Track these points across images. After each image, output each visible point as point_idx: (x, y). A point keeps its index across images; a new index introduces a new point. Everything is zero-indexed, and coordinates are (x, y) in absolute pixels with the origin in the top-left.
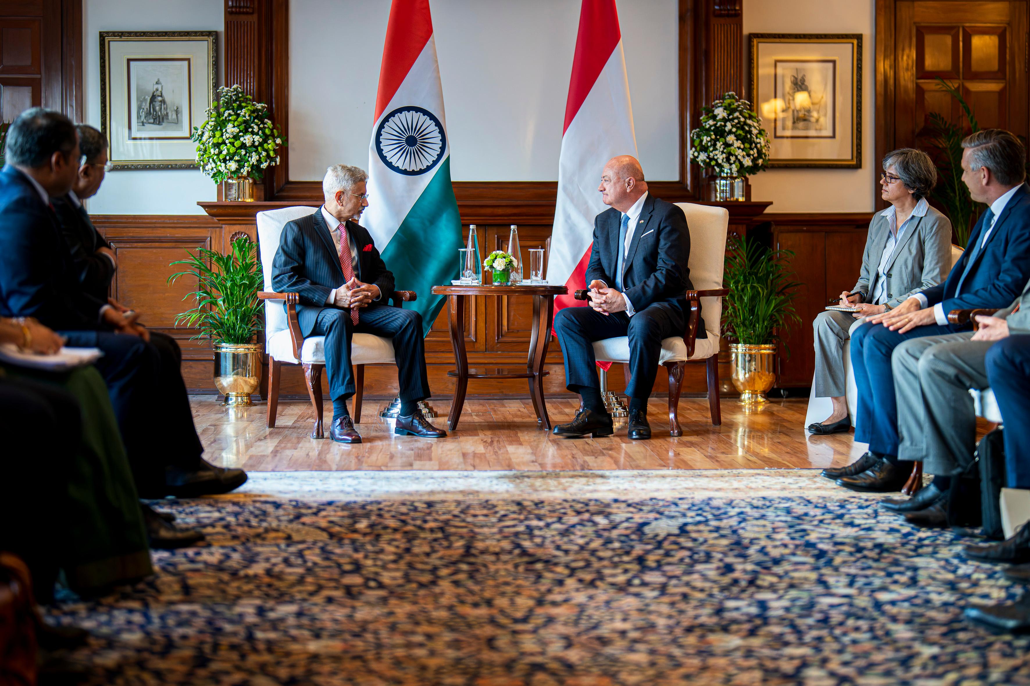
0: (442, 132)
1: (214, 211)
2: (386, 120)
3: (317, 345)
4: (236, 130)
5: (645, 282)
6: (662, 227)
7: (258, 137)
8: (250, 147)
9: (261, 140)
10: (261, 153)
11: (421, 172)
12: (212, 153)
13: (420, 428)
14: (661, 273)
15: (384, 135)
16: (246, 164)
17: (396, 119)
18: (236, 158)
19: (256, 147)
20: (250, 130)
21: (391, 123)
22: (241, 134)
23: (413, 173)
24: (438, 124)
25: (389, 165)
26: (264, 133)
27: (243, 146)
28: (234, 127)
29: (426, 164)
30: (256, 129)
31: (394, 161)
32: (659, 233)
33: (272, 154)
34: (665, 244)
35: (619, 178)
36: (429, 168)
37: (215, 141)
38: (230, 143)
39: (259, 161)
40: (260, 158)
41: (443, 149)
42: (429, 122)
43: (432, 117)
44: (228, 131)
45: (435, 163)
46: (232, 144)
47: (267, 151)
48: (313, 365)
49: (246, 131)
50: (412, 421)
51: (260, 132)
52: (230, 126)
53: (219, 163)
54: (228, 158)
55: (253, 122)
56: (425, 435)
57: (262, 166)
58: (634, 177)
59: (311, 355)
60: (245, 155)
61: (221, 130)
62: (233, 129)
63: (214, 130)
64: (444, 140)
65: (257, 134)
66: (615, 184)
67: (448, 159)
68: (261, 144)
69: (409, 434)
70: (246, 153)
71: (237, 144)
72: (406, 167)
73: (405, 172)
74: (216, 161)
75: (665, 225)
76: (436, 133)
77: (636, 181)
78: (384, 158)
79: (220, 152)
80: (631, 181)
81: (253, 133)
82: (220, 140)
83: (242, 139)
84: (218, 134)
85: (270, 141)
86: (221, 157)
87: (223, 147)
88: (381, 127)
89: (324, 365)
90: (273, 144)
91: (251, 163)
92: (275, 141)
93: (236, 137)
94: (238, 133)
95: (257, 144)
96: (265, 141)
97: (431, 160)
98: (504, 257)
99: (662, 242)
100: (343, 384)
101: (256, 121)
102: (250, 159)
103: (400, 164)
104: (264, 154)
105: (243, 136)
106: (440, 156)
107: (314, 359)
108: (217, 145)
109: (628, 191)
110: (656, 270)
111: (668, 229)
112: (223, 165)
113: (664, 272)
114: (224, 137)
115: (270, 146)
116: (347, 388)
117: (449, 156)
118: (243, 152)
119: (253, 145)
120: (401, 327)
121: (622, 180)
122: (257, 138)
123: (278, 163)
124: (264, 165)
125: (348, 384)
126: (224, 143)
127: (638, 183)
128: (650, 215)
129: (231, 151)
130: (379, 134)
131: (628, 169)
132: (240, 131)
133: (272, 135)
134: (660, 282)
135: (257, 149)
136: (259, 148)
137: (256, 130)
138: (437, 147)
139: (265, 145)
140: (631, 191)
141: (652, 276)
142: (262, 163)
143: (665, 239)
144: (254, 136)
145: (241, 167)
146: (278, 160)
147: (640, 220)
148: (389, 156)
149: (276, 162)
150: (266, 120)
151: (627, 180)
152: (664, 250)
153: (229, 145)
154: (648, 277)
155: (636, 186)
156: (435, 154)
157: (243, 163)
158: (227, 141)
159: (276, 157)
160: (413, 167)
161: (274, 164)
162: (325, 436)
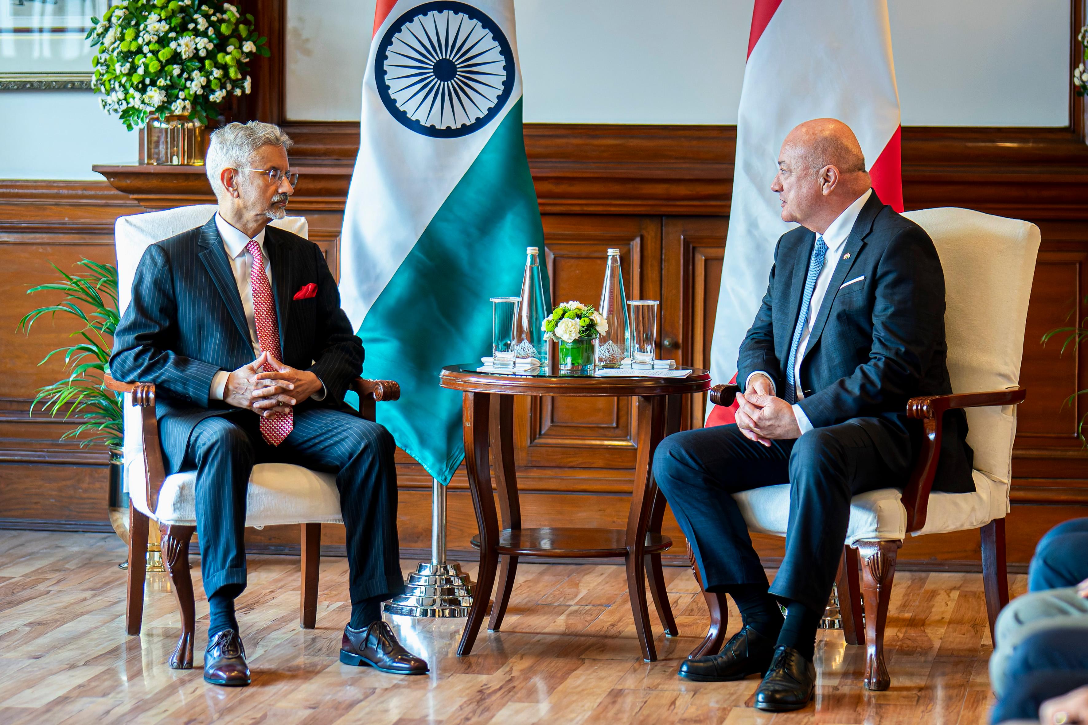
0: (507, 51)
1: (127, 182)
2: (396, 28)
3: (182, 488)
4: (164, 27)
5: (842, 384)
6: (880, 272)
7: (206, 40)
8: (190, 59)
9: (211, 46)
10: (211, 73)
11: (465, 130)
12: (118, 72)
13: (380, 654)
14: (876, 365)
15: (392, 59)
16: (182, 95)
17: (415, 25)
18: (161, 82)
19: (202, 60)
20: (191, 26)
21: (405, 34)
22: (172, 35)
23: (449, 133)
24: (499, 36)
25: (401, 116)
26: (218, 32)
27: (176, 58)
28: (160, 21)
29: (474, 114)
30: (202, 24)
31: (410, 109)
32: (874, 283)
33: (233, 73)
34: (886, 309)
35: (807, 168)
36: (480, 123)
37: (124, 47)
38: (152, 52)
39: (207, 88)
40: (209, 81)
41: (508, 85)
42: (480, 31)
43: (487, 23)
44: (149, 28)
45: (492, 112)
46: (155, 53)
47: (225, 68)
48: (173, 527)
49: (182, 29)
50: (367, 639)
51: (211, 31)
52: (153, 17)
53: (132, 91)
54: (147, 81)
55: (198, 9)
56: (389, 669)
57: (212, 98)
58: (837, 166)
59: (171, 509)
60: (180, 76)
61: (137, 24)
62: (157, 25)
63: (126, 24)
64: (510, 67)
65: (204, 34)
66: (799, 179)
67: (519, 105)
68: (211, 55)
69: (362, 664)
70: (183, 71)
71: (164, 54)
72: (435, 121)
73: (432, 132)
74: (128, 85)
75: (885, 269)
76: (495, 54)
77: (841, 172)
78: (390, 104)
79: (133, 69)
80: (831, 174)
81: (197, 33)
82: (133, 48)
83: (173, 45)
84: (130, 33)
85: (230, 49)
86: (136, 79)
87: (139, 60)
88: (386, 41)
89: (193, 529)
90: (236, 53)
91: (192, 92)
92: (241, 47)
93: (163, 41)
94: (167, 33)
95: (202, 53)
96: (221, 46)
97: (484, 106)
98: (579, 317)
99: (880, 304)
100: (223, 567)
101: (204, 8)
102: (188, 84)
103: (421, 116)
104: (217, 73)
105: (176, 39)
106: (502, 99)
107: (176, 515)
108: (127, 56)
109: (825, 192)
110: (866, 360)
111: (890, 278)
112: (137, 95)
113: (881, 364)
114: (140, 41)
115: (228, 59)
116: (230, 574)
117: (521, 100)
118: (176, 70)
119: (196, 56)
120: (351, 456)
121: (812, 171)
122: (202, 43)
123: (248, 91)
124: (218, 96)
125: (231, 567)
126: (139, 51)
127: (847, 176)
128: (861, 243)
129: (152, 69)
130: (381, 56)
131: (825, 150)
132: (171, 30)
133: (235, 34)
134: (872, 383)
135: (204, 66)
136: (207, 62)
137: (201, 27)
138: (498, 82)
139: (220, 56)
140: (831, 193)
141: (858, 372)
142: (213, 91)
143: (885, 296)
144: (198, 39)
145: (170, 99)
146: (247, 84)
147: (844, 252)
148: (400, 98)
149: (243, 89)
150: (226, 6)
151: (823, 170)
152: (883, 318)
153: (149, 55)
154: (850, 373)
155: (841, 183)
156: (493, 95)
157: (176, 92)
158: (146, 49)
159: (244, 78)
160: (448, 122)
161: (238, 92)
162: (195, 664)
